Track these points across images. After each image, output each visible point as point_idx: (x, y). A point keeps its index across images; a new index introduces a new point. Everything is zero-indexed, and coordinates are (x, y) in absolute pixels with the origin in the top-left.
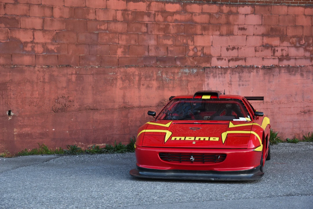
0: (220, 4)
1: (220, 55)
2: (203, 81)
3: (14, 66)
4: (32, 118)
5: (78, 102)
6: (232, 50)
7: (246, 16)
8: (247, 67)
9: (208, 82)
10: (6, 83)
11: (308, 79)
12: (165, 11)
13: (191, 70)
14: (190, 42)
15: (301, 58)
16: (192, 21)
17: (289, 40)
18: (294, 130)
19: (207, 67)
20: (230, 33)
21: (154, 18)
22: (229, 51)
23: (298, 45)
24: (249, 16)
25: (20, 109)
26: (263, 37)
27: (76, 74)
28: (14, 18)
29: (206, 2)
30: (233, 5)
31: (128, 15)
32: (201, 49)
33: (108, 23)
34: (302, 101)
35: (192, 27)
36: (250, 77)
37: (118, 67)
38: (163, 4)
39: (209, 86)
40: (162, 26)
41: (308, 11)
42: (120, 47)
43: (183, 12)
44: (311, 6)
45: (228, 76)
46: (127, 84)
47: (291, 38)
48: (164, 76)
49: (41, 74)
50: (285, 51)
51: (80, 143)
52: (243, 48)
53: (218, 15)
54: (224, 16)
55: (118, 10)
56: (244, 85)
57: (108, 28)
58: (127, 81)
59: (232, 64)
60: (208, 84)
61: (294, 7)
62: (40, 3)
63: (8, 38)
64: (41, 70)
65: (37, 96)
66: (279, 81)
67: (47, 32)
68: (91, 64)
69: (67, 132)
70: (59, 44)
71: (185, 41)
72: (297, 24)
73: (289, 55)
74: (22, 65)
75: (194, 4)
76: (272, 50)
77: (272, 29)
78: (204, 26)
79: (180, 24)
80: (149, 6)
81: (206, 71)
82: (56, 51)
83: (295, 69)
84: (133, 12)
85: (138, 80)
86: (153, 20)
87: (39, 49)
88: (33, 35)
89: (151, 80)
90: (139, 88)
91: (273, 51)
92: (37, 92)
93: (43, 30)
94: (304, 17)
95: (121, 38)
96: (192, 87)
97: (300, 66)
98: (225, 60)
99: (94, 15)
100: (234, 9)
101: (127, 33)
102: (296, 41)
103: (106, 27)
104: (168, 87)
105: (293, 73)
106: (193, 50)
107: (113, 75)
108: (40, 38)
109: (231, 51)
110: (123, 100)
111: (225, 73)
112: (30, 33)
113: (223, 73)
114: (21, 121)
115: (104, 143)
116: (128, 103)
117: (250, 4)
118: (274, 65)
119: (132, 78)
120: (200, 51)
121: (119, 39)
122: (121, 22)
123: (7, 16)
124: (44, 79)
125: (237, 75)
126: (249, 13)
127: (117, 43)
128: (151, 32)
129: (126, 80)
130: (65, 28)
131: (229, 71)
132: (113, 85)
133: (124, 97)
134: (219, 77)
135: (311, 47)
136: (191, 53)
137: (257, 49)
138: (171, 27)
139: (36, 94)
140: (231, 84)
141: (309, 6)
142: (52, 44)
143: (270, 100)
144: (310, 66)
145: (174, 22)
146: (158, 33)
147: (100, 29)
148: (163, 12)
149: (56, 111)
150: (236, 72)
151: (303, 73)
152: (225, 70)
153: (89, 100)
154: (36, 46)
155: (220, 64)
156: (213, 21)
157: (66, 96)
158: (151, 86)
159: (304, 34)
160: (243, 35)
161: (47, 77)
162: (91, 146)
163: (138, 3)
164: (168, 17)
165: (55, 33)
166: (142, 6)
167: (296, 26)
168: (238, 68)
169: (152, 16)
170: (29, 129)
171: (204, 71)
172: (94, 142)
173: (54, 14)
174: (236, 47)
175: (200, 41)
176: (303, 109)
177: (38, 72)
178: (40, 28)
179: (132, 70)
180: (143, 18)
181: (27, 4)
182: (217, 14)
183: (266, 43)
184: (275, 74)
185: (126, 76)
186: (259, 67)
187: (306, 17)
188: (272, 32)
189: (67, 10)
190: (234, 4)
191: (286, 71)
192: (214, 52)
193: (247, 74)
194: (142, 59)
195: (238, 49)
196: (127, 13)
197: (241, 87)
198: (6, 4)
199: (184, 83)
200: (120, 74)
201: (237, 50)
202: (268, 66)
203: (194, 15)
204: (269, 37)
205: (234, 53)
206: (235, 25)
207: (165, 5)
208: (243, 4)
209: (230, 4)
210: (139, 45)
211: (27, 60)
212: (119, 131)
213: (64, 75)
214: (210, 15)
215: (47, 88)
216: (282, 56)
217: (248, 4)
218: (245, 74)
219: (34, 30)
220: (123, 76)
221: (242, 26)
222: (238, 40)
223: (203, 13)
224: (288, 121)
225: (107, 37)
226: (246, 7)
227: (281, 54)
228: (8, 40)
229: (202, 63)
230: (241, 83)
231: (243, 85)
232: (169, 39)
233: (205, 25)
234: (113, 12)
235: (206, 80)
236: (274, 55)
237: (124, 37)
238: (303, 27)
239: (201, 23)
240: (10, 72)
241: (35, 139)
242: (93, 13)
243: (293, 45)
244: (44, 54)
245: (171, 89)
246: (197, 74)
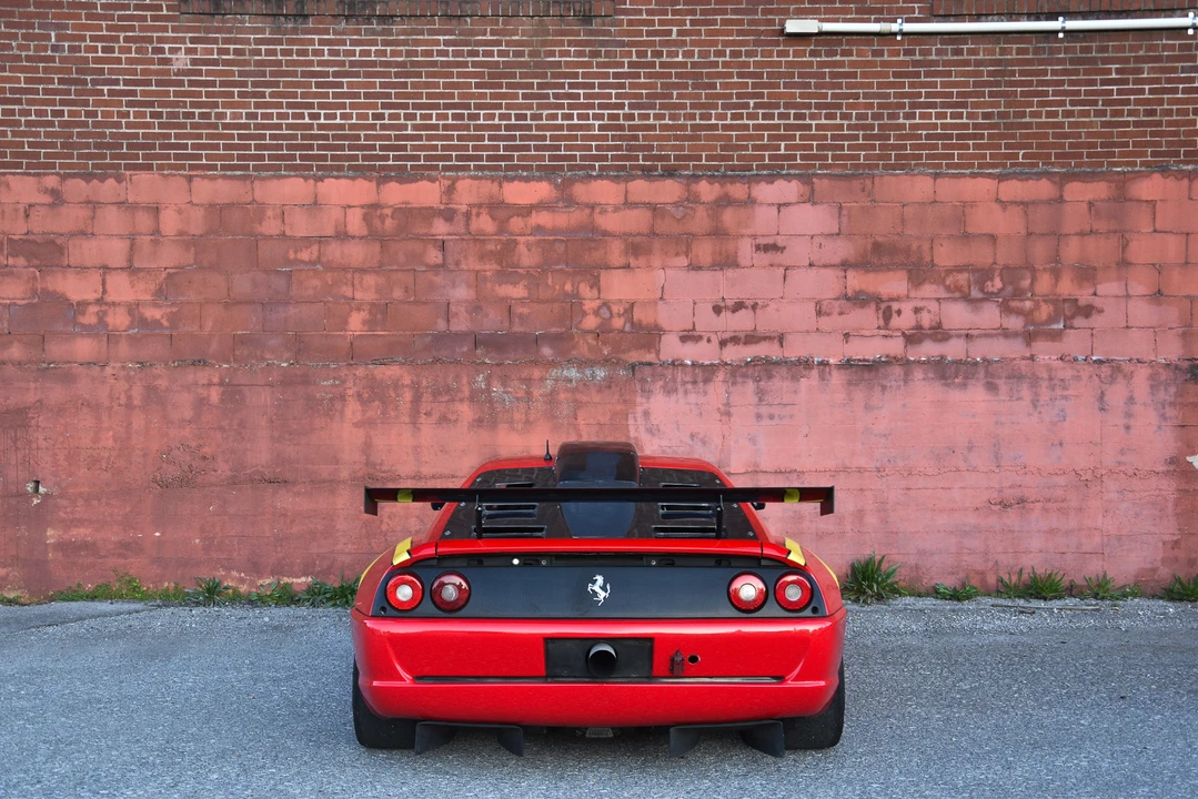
0: (688, 177)
1: (691, 328)
2: (629, 403)
3: (49, 364)
4: (95, 503)
5: (227, 462)
6: (734, 312)
7: (782, 209)
8: (786, 362)
9: (646, 406)
10: (25, 408)
11: (1019, 399)
12: (503, 202)
13: (588, 372)
14: (585, 290)
15: (987, 336)
16: (594, 229)
17: (944, 280)
18: (965, 558)
19: (641, 363)
20: (727, 262)
21: (467, 225)
22: (723, 314)
23: (975, 293)
24: (791, 208)
25: (64, 477)
26: (845, 271)
27: (221, 384)
28: (53, 242)
29: (640, 173)
30: (733, 179)
31: (382, 218)
32: (626, 311)
33: (320, 242)
34: (994, 468)
35: (593, 245)
36: (795, 392)
37: (351, 365)
38: (496, 184)
39: (652, 418)
40: (490, 247)
41: (1013, 189)
42: (359, 309)
43: (560, 204)
44: (1021, 173)
45: (718, 389)
46: (375, 409)
47: (949, 272)
48: (497, 388)
49: (122, 386)
50: (929, 312)
51: (235, 573)
52: (773, 306)
53: (681, 208)
54: (701, 212)
55: (350, 207)
56: (777, 417)
57: (319, 258)
58: (377, 402)
59: (733, 354)
60: (646, 414)
61: (960, 178)
62: (122, 199)
63: (34, 292)
64: (122, 373)
65: (110, 443)
66: (904, 405)
67: (141, 275)
68: (268, 356)
69: (197, 541)
70: (173, 304)
71: (568, 287)
72: (970, 230)
73: (945, 326)
74: (70, 362)
75: (599, 182)
76: (878, 309)
77: (877, 246)
78: (633, 244)
79: (551, 238)
80: (450, 190)
81: (638, 375)
82: (165, 323)
83: (963, 368)
84: (396, 211)
85: (412, 402)
86: (463, 230)
87: (118, 319)
88: (104, 283)
89: (453, 400)
90: (414, 423)
91: (884, 313)
92: (111, 433)
93: (130, 269)
94: (996, 206)
95: (361, 282)
96: (591, 421)
97: (984, 360)
98: (709, 341)
99: (279, 222)
100: (737, 190)
101: (378, 270)
102: (969, 281)
103: (315, 254)
104: (511, 422)
105: (956, 380)
106: (596, 313)
107: (333, 386)
108: (122, 289)
109: (729, 314)
110: (364, 457)
111: (707, 381)
112: (96, 277)
113: (700, 379)
114: (66, 508)
115: (306, 574)
116: (381, 464)
117: (795, 175)
118: (887, 356)
119: (393, 395)
120: (619, 315)
121: (353, 286)
122: (361, 238)
123: (31, 237)
124: (129, 397)
125: (751, 386)
126: (793, 199)
127: (349, 299)
128: (457, 263)
129: (374, 401)
130: (192, 261)
131: (721, 375)
132: (334, 415)
133: (367, 447)
134: (686, 392)
135: (1028, 299)
136: (591, 322)
137: (824, 308)
138: (522, 248)
139: (107, 439)
140: (729, 414)
141: (1014, 173)
142: (155, 305)
143: (872, 465)
144: (1023, 358)
145: (531, 235)
146: (478, 267)
147: (296, 259)
148: (495, 207)
149: (164, 485)
150: (744, 376)
151: (998, 381)
152: (706, 372)
153: (260, 454)
154: (111, 311)
155: (689, 353)
156: (663, 226)
157: (194, 444)
158: (453, 417)
159: (1001, 262)
160: (772, 266)
161: (137, 393)
162: (268, 581)
163: (414, 186)
164: (512, 220)
165: (164, 275)
166: (426, 193)
167: (966, 237)
168: (755, 366)
169: (459, 218)
170: (88, 531)
171: (633, 374)
172: (277, 571)
173: (162, 226)
174: (751, 302)
175: (619, 287)
176: (995, 495)
177: (113, 381)
178: (124, 264)
179: (389, 373)
180: (431, 224)
181: (88, 202)
182: (678, 207)
183: (857, 288)
184: (889, 385)
185: (372, 388)
186: (832, 361)
187: (1005, 209)
188: (877, 256)
189: (198, 214)
190: (738, 175)
191: (931, 375)
192: (671, 317)
193: (786, 385)
194: (428, 340)
195: (754, 307)
196: (378, 214)
197: (766, 422)
198: (31, 206)
199: (565, 410)
200: (354, 385)
201: (750, 312)
202: (864, 360)
203: (597, 210)
204: (867, 271)
205: (742, 322)
206: (742, 236)
207: (501, 187)
208: (769, 175)
209: (724, 176)
210: (416, 303)
211: (84, 347)
212: (354, 544)
213: (188, 388)
214: (654, 209)
215: (138, 421)
216: (919, 327)
217: (789, 174)
218: (779, 385)
219: (106, 269)
220: (364, 388)
221: (770, 241)
222: (753, 279)
223: (628, 204)
224: (939, 531)
225: (317, 282)
226: (780, 184)
227: (913, 323)
228: (34, 297)
229: (629, 351)
230: (764, 410)
231: (771, 417)
232: (515, 284)
233: (638, 239)
234: (337, 213)
235: (639, 399)
236: (886, 326)
237: (370, 280)
238: (993, 238)
239: (625, 234)
240: (36, 381)
241: (105, 557)
242: (274, 218)
243: (957, 295)
244: (131, 332)
245: (520, 426)
246: (609, 383)
